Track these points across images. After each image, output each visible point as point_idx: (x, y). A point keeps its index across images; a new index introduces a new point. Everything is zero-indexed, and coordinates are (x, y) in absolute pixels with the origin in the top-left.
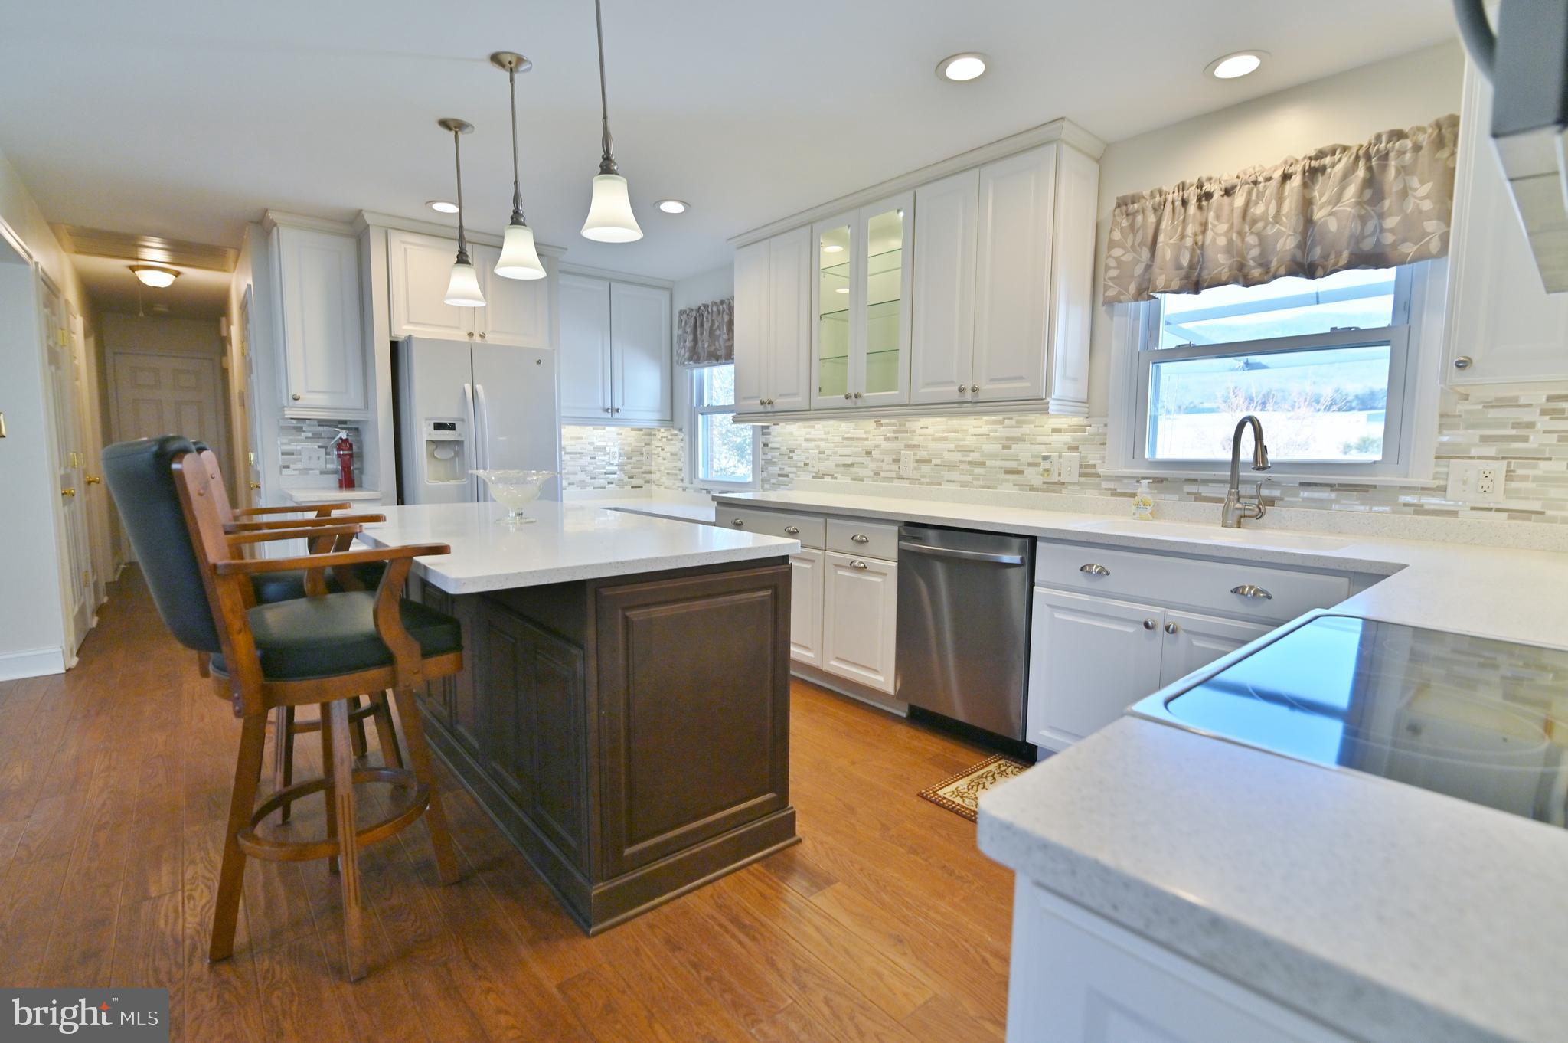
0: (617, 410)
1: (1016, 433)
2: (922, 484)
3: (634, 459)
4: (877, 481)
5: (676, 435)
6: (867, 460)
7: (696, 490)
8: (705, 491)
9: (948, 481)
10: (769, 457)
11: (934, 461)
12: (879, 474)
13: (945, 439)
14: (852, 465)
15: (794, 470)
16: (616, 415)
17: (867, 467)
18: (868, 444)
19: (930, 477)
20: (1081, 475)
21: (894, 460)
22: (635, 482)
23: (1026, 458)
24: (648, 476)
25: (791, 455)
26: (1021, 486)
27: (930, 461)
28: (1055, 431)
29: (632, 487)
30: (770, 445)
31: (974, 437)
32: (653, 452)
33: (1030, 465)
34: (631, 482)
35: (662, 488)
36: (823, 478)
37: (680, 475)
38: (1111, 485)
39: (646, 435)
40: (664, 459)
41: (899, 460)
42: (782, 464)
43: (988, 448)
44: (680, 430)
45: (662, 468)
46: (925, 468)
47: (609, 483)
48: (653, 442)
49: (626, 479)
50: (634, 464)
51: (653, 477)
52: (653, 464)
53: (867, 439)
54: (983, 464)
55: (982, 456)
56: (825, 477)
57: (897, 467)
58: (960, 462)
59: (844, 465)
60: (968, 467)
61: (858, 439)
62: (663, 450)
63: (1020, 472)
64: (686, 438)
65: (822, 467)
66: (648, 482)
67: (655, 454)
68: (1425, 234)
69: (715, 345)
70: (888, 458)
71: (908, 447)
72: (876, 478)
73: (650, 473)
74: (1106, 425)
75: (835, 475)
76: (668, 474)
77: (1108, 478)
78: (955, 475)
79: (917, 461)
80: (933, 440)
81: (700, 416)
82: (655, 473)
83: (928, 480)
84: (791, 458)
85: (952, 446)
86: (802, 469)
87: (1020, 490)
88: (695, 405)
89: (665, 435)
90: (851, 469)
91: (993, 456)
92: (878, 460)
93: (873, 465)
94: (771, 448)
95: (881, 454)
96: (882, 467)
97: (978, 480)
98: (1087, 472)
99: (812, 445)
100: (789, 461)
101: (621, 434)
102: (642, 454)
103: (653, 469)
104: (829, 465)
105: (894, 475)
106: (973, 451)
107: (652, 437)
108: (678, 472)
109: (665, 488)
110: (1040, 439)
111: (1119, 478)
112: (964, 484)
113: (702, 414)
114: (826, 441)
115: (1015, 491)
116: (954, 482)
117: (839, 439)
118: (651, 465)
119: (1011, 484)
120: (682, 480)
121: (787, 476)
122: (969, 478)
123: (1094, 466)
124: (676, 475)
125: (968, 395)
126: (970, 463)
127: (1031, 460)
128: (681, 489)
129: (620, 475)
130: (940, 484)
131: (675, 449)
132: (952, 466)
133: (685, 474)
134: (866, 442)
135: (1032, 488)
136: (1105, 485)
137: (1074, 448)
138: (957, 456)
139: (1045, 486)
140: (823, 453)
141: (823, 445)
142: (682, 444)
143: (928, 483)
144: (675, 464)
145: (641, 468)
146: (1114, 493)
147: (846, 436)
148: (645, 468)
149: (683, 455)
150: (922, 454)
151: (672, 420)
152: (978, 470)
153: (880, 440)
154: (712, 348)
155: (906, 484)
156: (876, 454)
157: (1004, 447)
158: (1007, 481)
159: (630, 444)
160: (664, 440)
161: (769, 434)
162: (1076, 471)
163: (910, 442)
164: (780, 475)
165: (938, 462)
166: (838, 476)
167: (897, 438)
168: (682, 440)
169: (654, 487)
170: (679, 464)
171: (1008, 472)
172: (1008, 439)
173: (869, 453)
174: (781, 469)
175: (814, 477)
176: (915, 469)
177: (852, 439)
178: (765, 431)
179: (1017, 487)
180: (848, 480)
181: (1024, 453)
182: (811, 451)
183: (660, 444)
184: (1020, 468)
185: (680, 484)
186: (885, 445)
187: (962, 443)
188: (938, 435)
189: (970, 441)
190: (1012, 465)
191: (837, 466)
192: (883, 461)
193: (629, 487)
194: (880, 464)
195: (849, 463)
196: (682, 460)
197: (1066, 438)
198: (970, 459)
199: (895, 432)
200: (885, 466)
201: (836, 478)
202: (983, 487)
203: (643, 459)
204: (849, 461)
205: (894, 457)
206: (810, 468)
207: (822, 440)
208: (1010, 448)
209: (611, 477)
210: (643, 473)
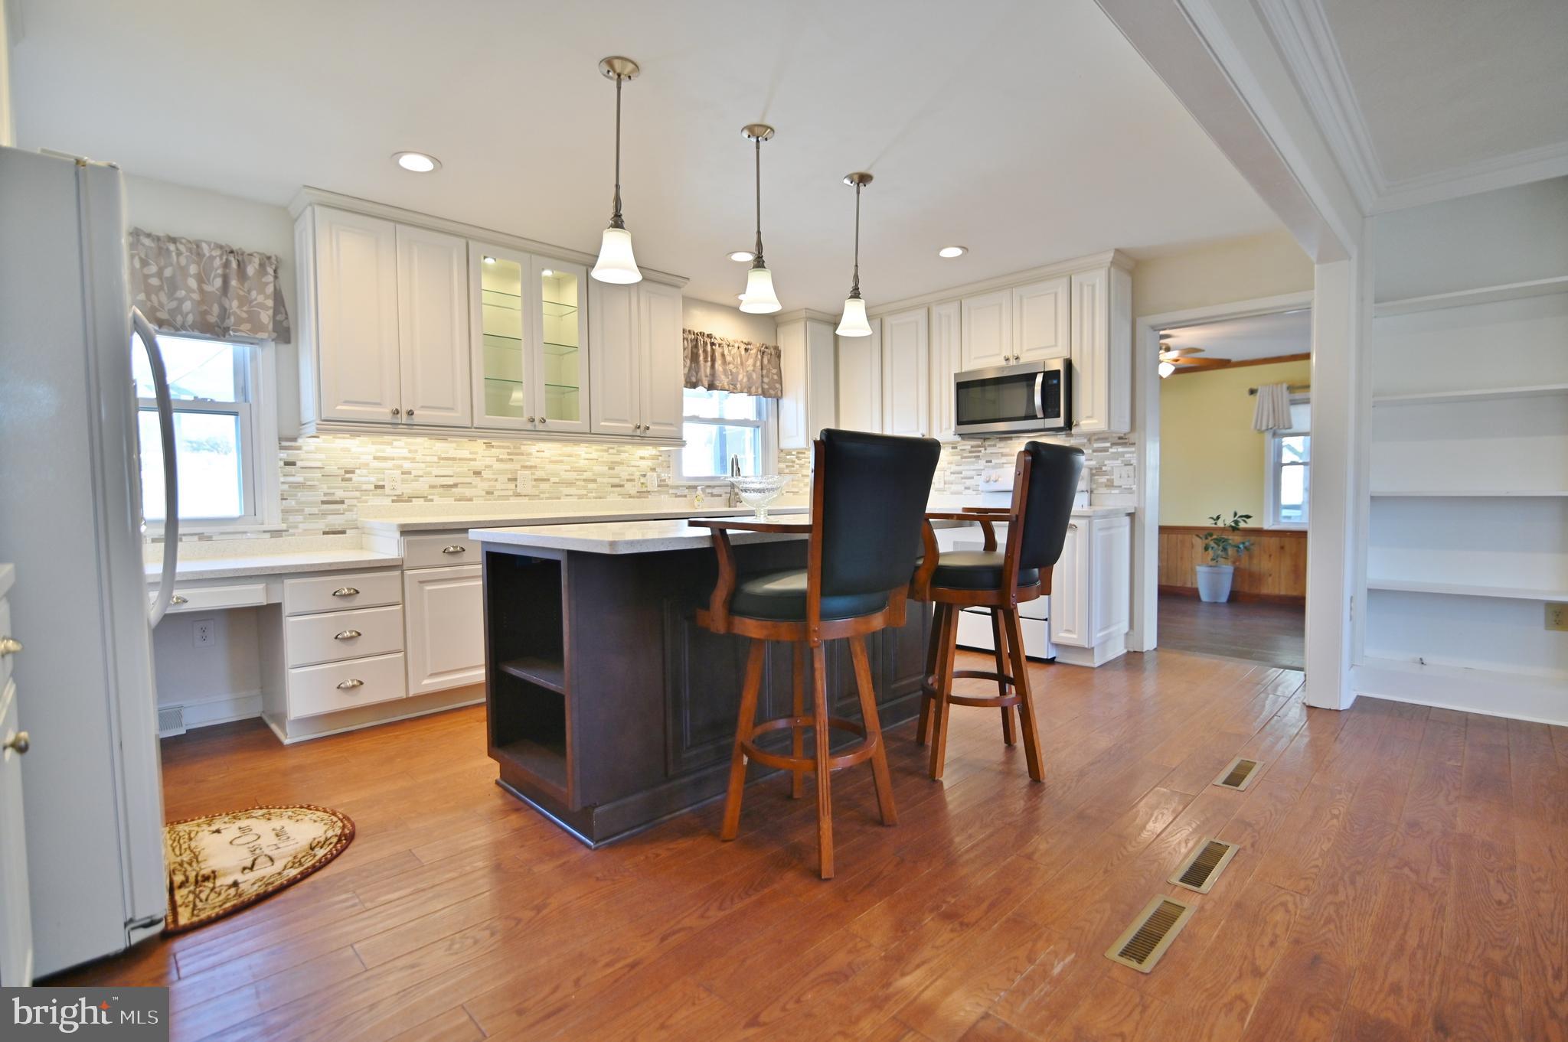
1: (617, 458)
2: (542, 499)
4: (490, 500)
6: (476, 480)
9: (567, 495)
10: (299, 479)
11: (553, 480)
12: (493, 493)
13: (562, 461)
14: (455, 485)
15: (358, 494)
17: (476, 487)
18: (477, 465)
19: (548, 493)
20: (659, 486)
21: (509, 480)
23: (625, 476)
25: (348, 476)
26: (623, 495)
27: (549, 480)
28: (641, 458)
30: (299, 464)
31: (586, 461)
33: (628, 480)
36: (411, 501)
38: (674, 491)
41: (516, 480)
42: (329, 488)
43: (597, 468)
46: (544, 486)
53: (475, 460)
54: (594, 481)
55: (594, 475)
56: (414, 499)
57: (514, 485)
58: (577, 480)
59: (443, 486)
60: (583, 483)
61: (460, 459)
63: (621, 486)
65: (407, 489)
68: (776, 389)
70: (503, 478)
71: (524, 467)
72: (488, 497)
74: (669, 456)
75: (430, 497)
77: (673, 487)
78: (572, 490)
79: (536, 480)
80: (550, 462)
83: (547, 495)
84: (350, 480)
85: (568, 468)
86: (371, 493)
87: (623, 498)
90: (454, 490)
91: (603, 475)
92: (490, 480)
93: (486, 485)
94: (302, 468)
95: (494, 474)
96: (495, 486)
97: (592, 493)
98: (662, 484)
99: (390, 464)
100: (344, 484)
104: (421, 486)
105: (511, 493)
106: (586, 471)
110: (633, 463)
111: (677, 487)
112: (580, 497)
114: (413, 460)
115: (619, 498)
116: (571, 495)
117: (435, 459)
119: (616, 494)
121: (342, 502)
122: (585, 492)
123: (665, 480)
125: (642, 431)
126: (584, 480)
127: (628, 477)
130: (559, 498)
132: (570, 484)
134: (472, 462)
135: (630, 497)
136: (671, 491)
137: (653, 469)
138: (573, 476)
139: (638, 494)
140: (410, 473)
141: (407, 465)
143: (547, 498)
146: (677, 496)
147: (443, 456)
150: (540, 474)
152: (591, 486)
153: (488, 461)
155: (526, 500)
156: (485, 474)
157: (610, 468)
158: (613, 492)
161: (299, 448)
162: (656, 483)
163: (528, 464)
164: (323, 502)
165: (557, 480)
166: (436, 498)
167: (512, 460)
171: (613, 486)
172: (612, 462)
173: (477, 473)
174: (326, 494)
175: (393, 501)
176: (533, 486)
177: (454, 459)
178: (285, 444)
179: (620, 496)
180: (451, 501)
181: (623, 472)
182: (386, 471)
184: (622, 483)
186: (497, 466)
187: (577, 465)
188: (553, 458)
189: (582, 463)
190: (616, 481)
191: (432, 487)
192: (496, 480)
194: (492, 483)
195: (451, 483)
197: (649, 463)
198: (584, 477)
199: (509, 454)
200: (498, 486)
201: (432, 500)
202: (596, 498)
204: (450, 481)
205: (510, 476)
206: (387, 490)
207: (405, 458)
208: (614, 469)
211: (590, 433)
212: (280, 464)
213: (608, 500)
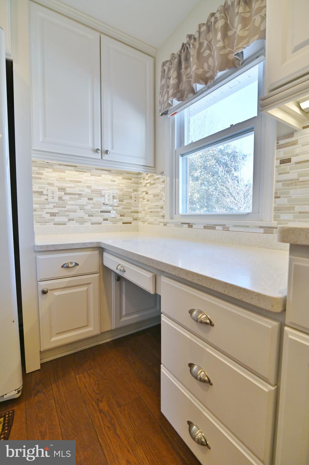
0: (107, 152)
3: (125, 201)
5: (158, 179)
7: (176, 225)
8: (187, 225)
10: (294, 175)
16: (106, 157)
22: (125, 219)
24: (135, 215)
29: (123, 223)
30: (293, 160)
32: (140, 196)
34: (122, 219)
35: (146, 224)
37: (162, 212)
39: (132, 183)
40: (148, 201)
44: (162, 173)
45: (146, 208)
47: (104, 220)
48: (140, 189)
49: (119, 217)
50: (125, 205)
51: (140, 215)
52: (140, 205)
62: (147, 193)
64: (168, 179)
66: (136, 219)
67: (140, 198)
69: (203, 68)
73: (137, 212)
76: (151, 212)
81: (181, 158)
82: (141, 212)
88: (176, 148)
89: (149, 181)
94: (296, 164)
101: (114, 181)
102: (131, 197)
103: (140, 209)
107: (139, 185)
108: (159, 210)
109: (149, 223)
113: (182, 155)
118: (138, 207)
120: (163, 216)
124: (158, 212)
128: (162, 224)
129: (113, 214)
131: (157, 191)
133: (166, 212)
142: (163, 186)
144: (156, 204)
145: (131, 209)
148: (133, 209)
149: (164, 194)
151: (155, 167)
154: (200, 71)
159: (121, 190)
160: (148, 185)
168: (163, 182)
169: (140, 223)
170: (161, 203)
183: (145, 189)
185: (162, 220)
193: (120, 224)
196: (163, 199)
203: (132, 201)
209: (106, 215)
210: (132, 212)
212: (276, 163)
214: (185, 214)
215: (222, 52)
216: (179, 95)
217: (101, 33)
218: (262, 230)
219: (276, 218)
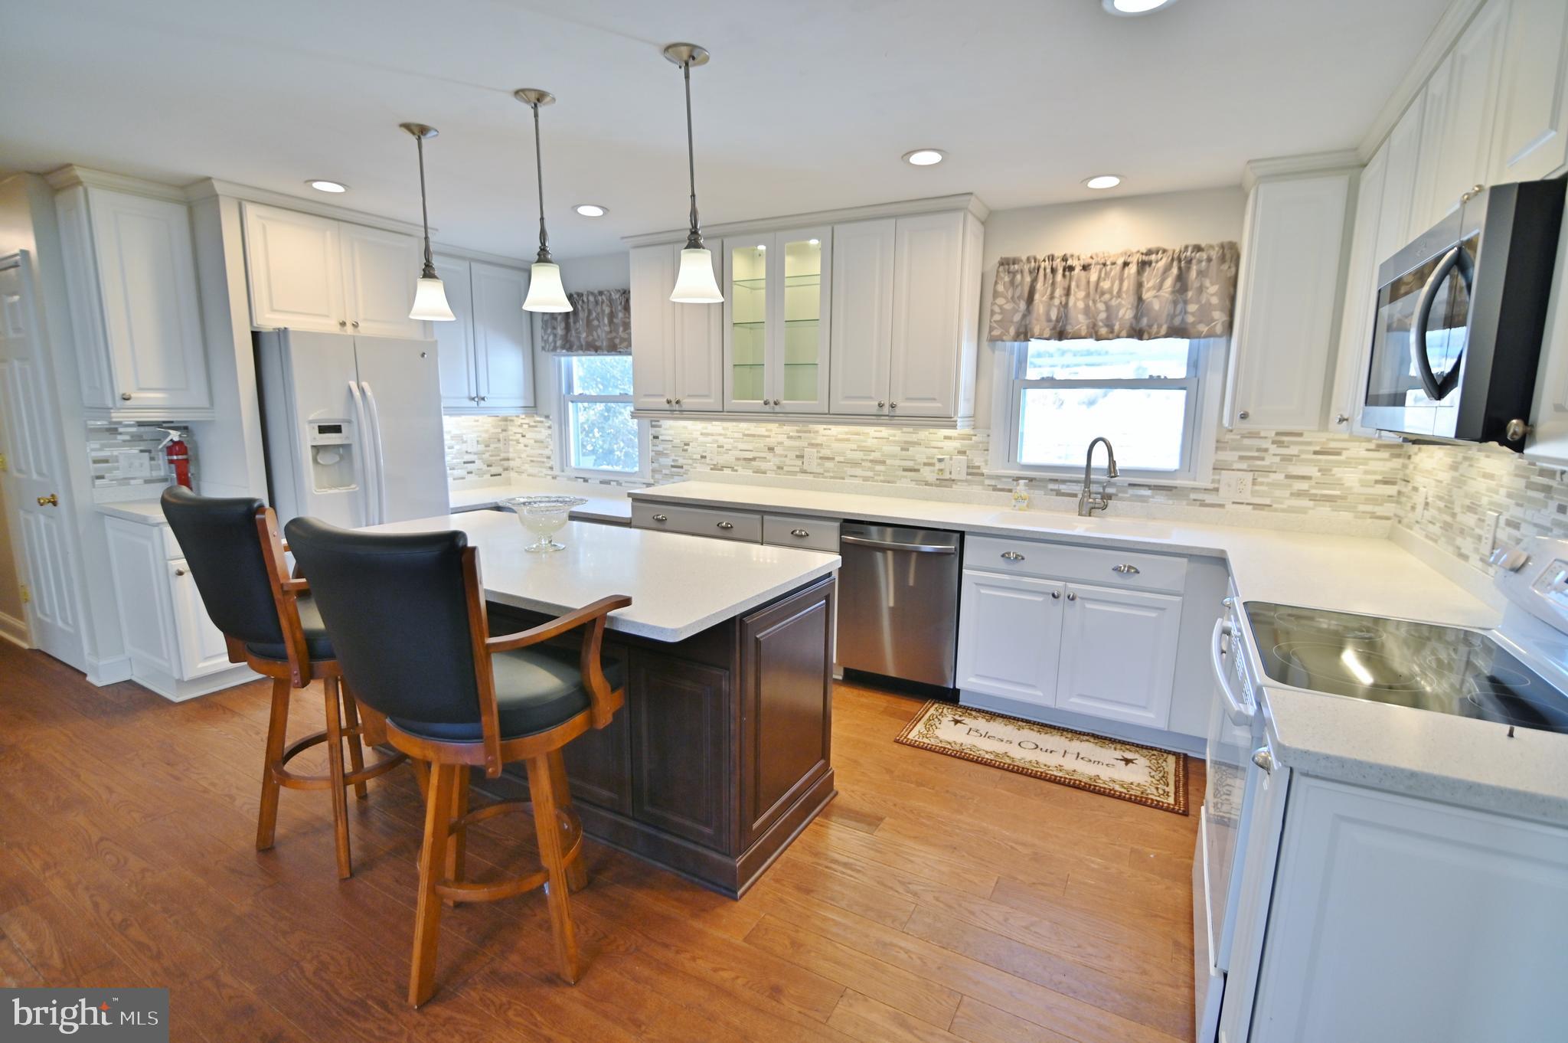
0: (483, 399)
1: (914, 438)
2: (826, 477)
3: (492, 446)
4: (780, 474)
5: (542, 422)
6: (769, 456)
7: (569, 479)
8: (582, 480)
9: (851, 476)
10: (660, 448)
11: (837, 459)
12: (782, 468)
13: (848, 440)
14: (754, 459)
15: (690, 462)
16: (482, 404)
17: (770, 462)
18: (771, 441)
19: (833, 472)
20: (968, 474)
21: (797, 456)
22: (494, 470)
23: (921, 458)
24: (506, 463)
25: (686, 447)
26: (917, 482)
27: (833, 459)
28: (946, 438)
29: (492, 476)
30: (660, 437)
31: (876, 440)
32: (511, 438)
33: (925, 464)
34: (489, 471)
35: (524, 476)
36: (722, 470)
37: (549, 463)
38: (993, 482)
39: (500, 421)
40: (526, 446)
41: (803, 457)
42: (676, 456)
43: (887, 449)
44: (547, 417)
45: (523, 456)
46: (829, 464)
47: (468, 473)
48: (510, 428)
49: (485, 468)
50: (492, 451)
51: (511, 464)
52: (511, 450)
53: (769, 437)
54: (883, 462)
55: (882, 456)
56: (725, 469)
57: (801, 462)
58: (862, 460)
59: (745, 459)
60: (870, 464)
61: (759, 436)
62: (523, 436)
63: (917, 470)
64: (556, 427)
65: (722, 460)
66: (506, 469)
67: (512, 440)
68: (1213, 320)
69: (593, 336)
70: (792, 454)
71: (812, 445)
72: (780, 471)
73: (508, 459)
74: (988, 436)
75: (736, 468)
76: (532, 461)
77: (990, 477)
78: (858, 472)
79: (821, 458)
80: (836, 440)
81: (570, 404)
82: (513, 460)
83: (832, 475)
84: (686, 450)
85: (854, 447)
86: (698, 461)
87: (917, 484)
88: (564, 392)
89: (526, 421)
90: (753, 463)
91: (894, 456)
92: (781, 456)
93: (776, 461)
94: (662, 441)
95: (784, 450)
96: (784, 462)
97: (880, 475)
98: (973, 472)
99: (709, 439)
100: (684, 453)
101: (477, 421)
102: (499, 440)
103: (511, 455)
104: (729, 458)
105: (798, 469)
106: (874, 451)
107: (508, 423)
108: (545, 460)
109: (529, 475)
110: (934, 444)
111: (998, 477)
112: (866, 479)
113: (572, 402)
114: (725, 436)
115: (913, 485)
116: (856, 476)
117: (741, 436)
118: (508, 452)
119: (909, 480)
120: (551, 468)
121: (682, 467)
122: (870, 474)
123: (979, 467)
124: (543, 462)
125: (886, 410)
126: (871, 461)
127: (926, 461)
128: (550, 477)
129: (479, 464)
130: (844, 479)
131: (539, 437)
132: (855, 464)
133: (555, 462)
134: (767, 439)
135: (927, 484)
136: (987, 482)
137: (962, 453)
138: (859, 455)
139: (938, 482)
140: (722, 447)
141: (721, 439)
142: (549, 432)
143: (831, 478)
144: (540, 452)
145: (499, 455)
146: (995, 489)
147: (746, 432)
148: (503, 455)
149: (551, 443)
150: (826, 452)
151: (535, 406)
152: (879, 468)
153: (782, 438)
154: (590, 338)
155: (810, 478)
156: (778, 450)
157: (902, 449)
158: (906, 477)
159: (487, 431)
160: (526, 426)
161: (660, 426)
162: (964, 470)
163: (813, 441)
164: (673, 466)
165: (842, 459)
166: (739, 469)
167: (800, 437)
168: (550, 427)
169: (513, 475)
170: (547, 452)
171: (905, 470)
172: (906, 442)
173: (771, 449)
174: (674, 460)
175: (712, 469)
176: (819, 464)
177: (753, 436)
178: (654, 423)
179: (914, 483)
180: (749, 473)
181: (919, 454)
182: (708, 445)
183: (520, 430)
184: (916, 467)
185: (550, 472)
186: (788, 443)
187: (864, 444)
188: (840, 436)
189: (870, 443)
190: (910, 464)
191: (738, 459)
192: (786, 456)
193: (488, 476)
194: (783, 459)
195: (751, 457)
196: (551, 447)
197: (957, 444)
198: (871, 458)
199: (798, 431)
200: (788, 461)
201: (736, 471)
202: (884, 482)
203: (501, 445)
204: (750, 455)
205: (798, 453)
206: (708, 460)
207: (720, 435)
208: (908, 450)
209: (470, 467)
210: (501, 460)
211: (829, 414)
212: (651, 437)
213: (897, 485)
214: (576, 467)
215: (609, 336)
216: (568, 346)
217: (472, 260)
218: (645, 486)
219: (653, 477)
